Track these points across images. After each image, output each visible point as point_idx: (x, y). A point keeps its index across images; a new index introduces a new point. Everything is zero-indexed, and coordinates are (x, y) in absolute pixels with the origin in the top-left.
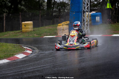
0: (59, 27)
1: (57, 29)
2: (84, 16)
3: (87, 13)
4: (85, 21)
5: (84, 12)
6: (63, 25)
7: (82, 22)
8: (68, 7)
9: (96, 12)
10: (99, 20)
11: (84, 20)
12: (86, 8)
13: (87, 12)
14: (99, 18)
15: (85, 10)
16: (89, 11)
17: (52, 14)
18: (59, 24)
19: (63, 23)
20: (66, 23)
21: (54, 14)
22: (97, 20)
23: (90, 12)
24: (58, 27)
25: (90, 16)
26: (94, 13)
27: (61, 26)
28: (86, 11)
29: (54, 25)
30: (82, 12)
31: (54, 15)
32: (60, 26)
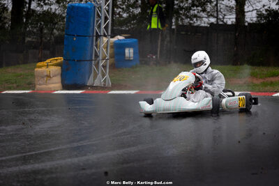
0: (40, 69)
1: (33, 75)
2: (96, 46)
3: (105, 39)
4: (101, 58)
5: (98, 36)
6: (48, 66)
7: (93, 58)
8: (61, 24)
9: (126, 38)
10: (132, 55)
11: (97, 56)
12: (103, 26)
13: (105, 36)
14: (132, 50)
15: (100, 32)
16: (110, 34)
17: (24, 39)
18: (39, 64)
19: (48, 61)
20: (55, 62)
21: (28, 39)
22: (127, 55)
23: (112, 37)
24: (36, 69)
25: (112, 47)
26: (120, 40)
27: (44, 69)
28: (102, 34)
29: (27, 66)
30: (93, 36)
31: (28, 41)
32: (40, 67)
